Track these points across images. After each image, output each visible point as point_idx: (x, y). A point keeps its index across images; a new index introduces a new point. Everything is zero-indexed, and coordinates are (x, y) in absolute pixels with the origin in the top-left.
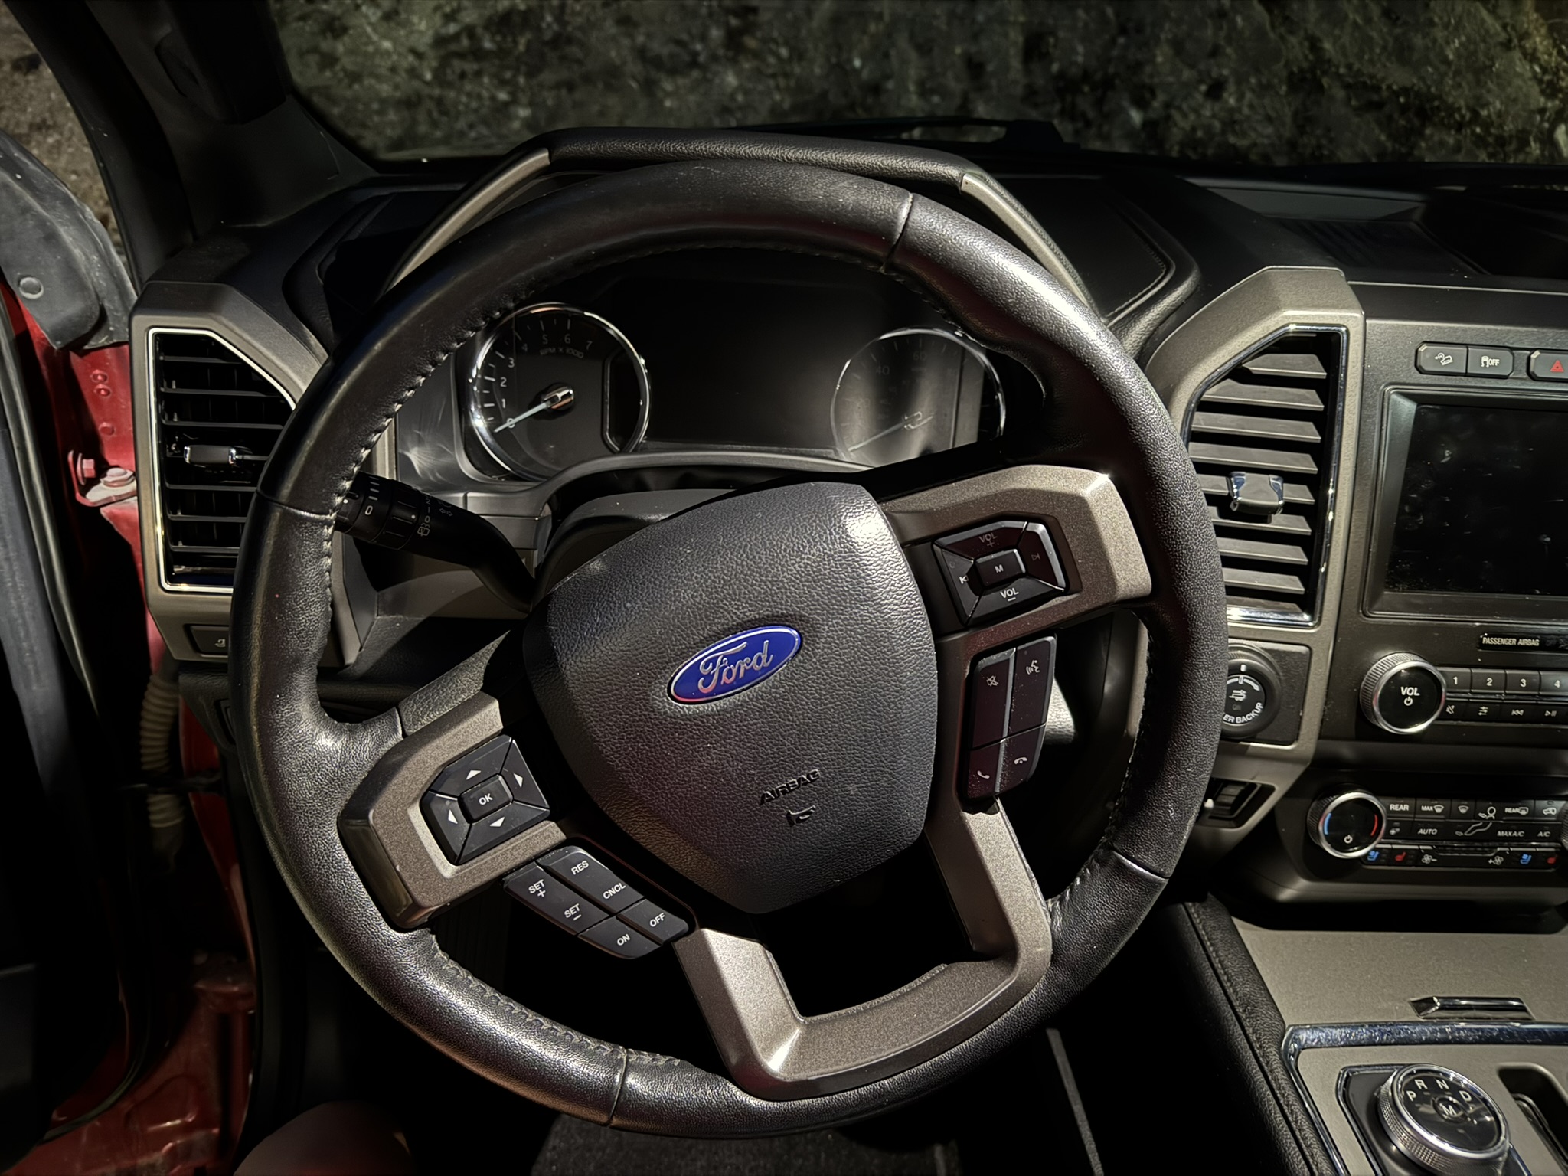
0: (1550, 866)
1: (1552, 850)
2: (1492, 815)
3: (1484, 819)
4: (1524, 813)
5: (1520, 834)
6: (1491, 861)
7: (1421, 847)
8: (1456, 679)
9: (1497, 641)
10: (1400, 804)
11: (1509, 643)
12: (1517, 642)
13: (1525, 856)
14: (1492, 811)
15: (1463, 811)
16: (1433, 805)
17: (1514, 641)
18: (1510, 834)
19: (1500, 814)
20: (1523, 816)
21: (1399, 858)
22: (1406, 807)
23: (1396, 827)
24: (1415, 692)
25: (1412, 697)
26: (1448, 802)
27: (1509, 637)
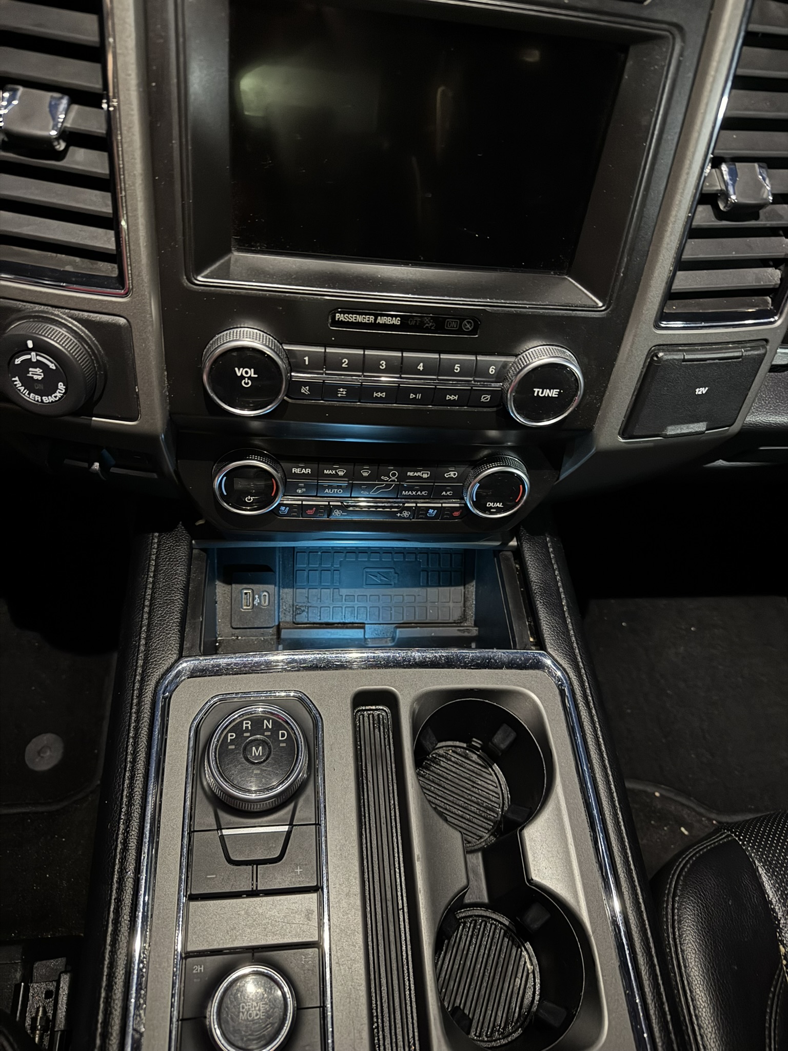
0: (456, 518)
1: (458, 505)
2: (393, 478)
3: (387, 481)
4: (425, 476)
5: (423, 493)
6: (399, 515)
7: (331, 503)
8: (306, 358)
9: (352, 318)
10: (302, 468)
11: (366, 321)
12: (376, 320)
13: (431, 511)
14: (394, 475)
15: (365, 474)
16: (336, 469)
17: (372, 318)
18: (414, 493)
19: (402, 477)
20: (425, 479)
21: (310, 512)
22: (308, 471)
23: (301, 488)
24: (251, 373)
25: (250, 378)
26: (351, 467)
27: (366, 314)
